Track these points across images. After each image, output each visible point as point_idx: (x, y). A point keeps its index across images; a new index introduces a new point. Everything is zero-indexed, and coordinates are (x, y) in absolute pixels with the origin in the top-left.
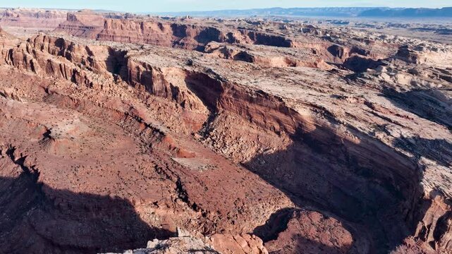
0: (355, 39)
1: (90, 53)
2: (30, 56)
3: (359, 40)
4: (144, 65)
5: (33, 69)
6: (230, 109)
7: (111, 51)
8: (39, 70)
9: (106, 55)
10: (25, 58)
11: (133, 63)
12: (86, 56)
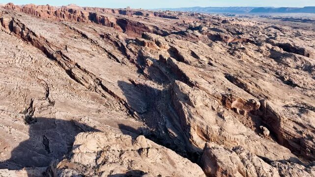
0: (212, 18)
1: (82, 14)
2: (63, 13)
3: (214, 19)
4: (102, 16)
5: (64, 17)
6: (129, 29)
7: (90, 13)
8: (66, 18)
9: (88, 15)
10: (61, 14)
11: (98, 16)
12: (81, 15)
